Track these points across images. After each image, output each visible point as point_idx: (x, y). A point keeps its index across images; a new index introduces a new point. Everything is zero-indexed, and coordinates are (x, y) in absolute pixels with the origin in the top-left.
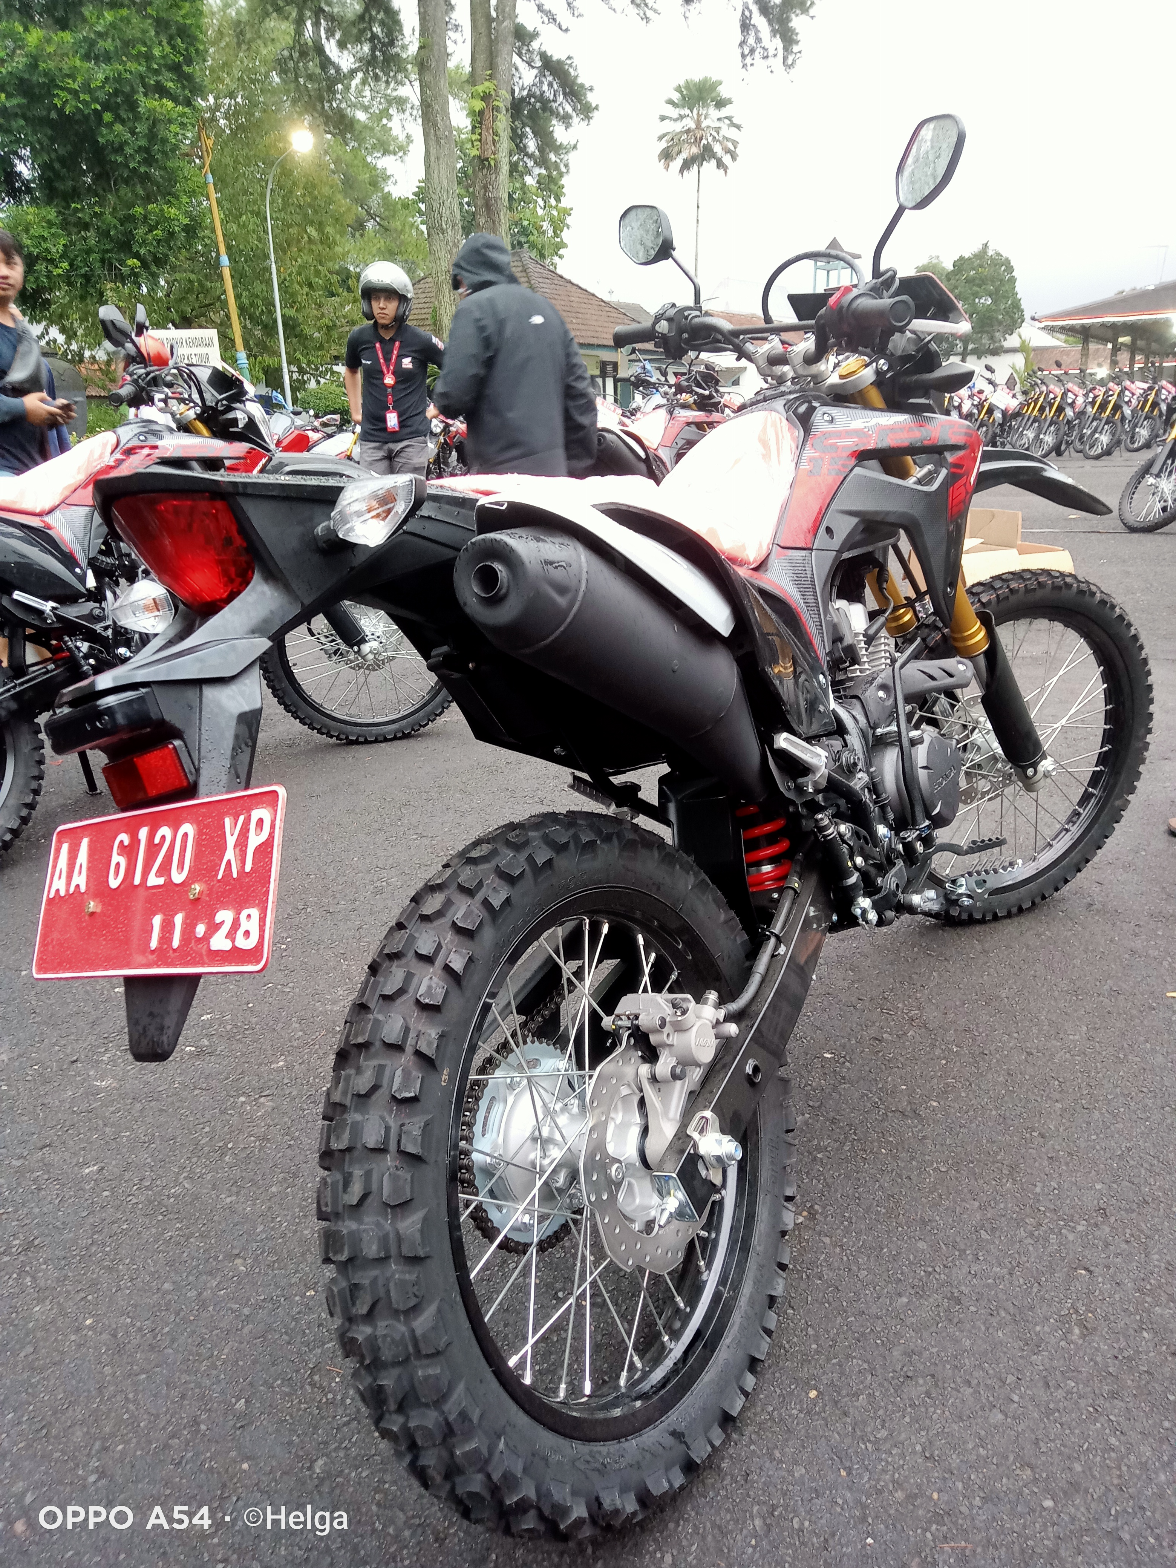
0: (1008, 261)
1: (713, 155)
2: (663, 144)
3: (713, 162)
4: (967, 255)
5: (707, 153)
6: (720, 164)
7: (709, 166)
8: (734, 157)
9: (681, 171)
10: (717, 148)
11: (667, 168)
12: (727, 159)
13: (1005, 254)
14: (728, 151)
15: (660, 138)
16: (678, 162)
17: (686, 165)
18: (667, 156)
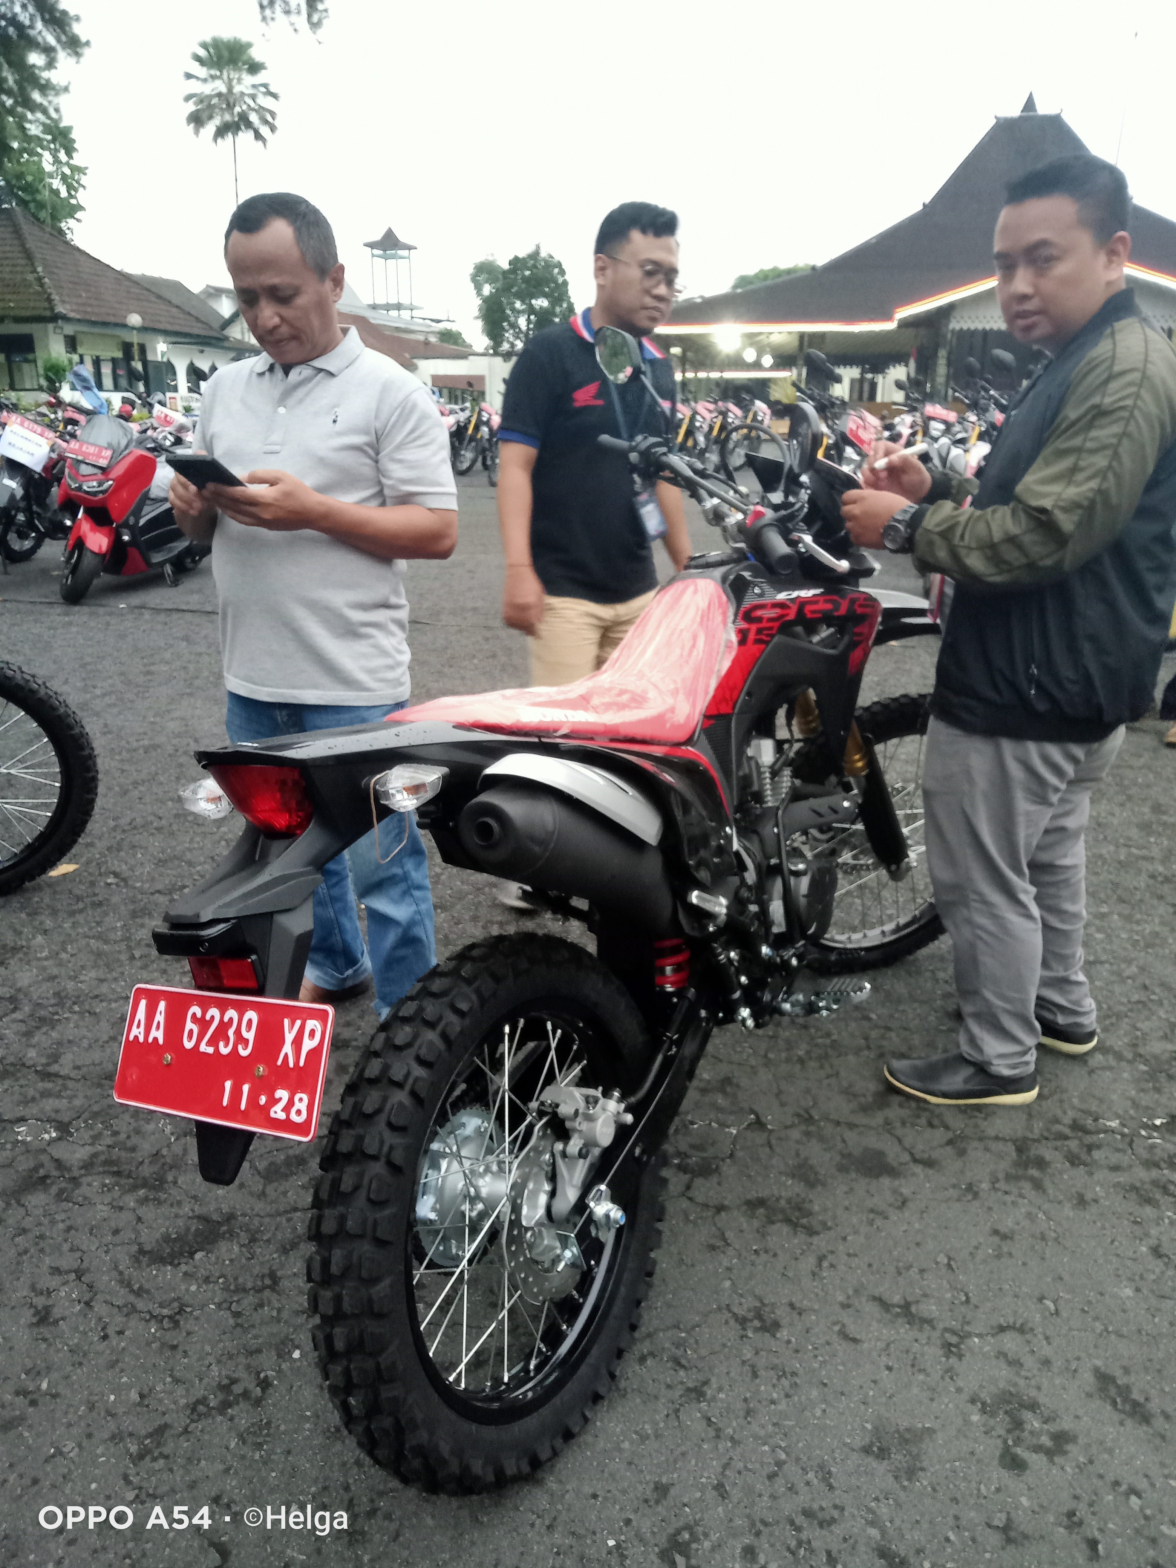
0: (559, 265)
1: (249, 125)
2: (191, 107)
3: (251, 134)
4: (521, 256)
5: (243, 122)
6: (258, 136)
7: (245, 137)
8: (273, 128)
9: (215, 139)
10: (254, 118)
11: (197, 132)
12: (264, 131)
13: (557, 258)
14: (266, 122)
15: (188, 98)
16: (210, 128)
17: (221, 132)
18: (197, 120)
